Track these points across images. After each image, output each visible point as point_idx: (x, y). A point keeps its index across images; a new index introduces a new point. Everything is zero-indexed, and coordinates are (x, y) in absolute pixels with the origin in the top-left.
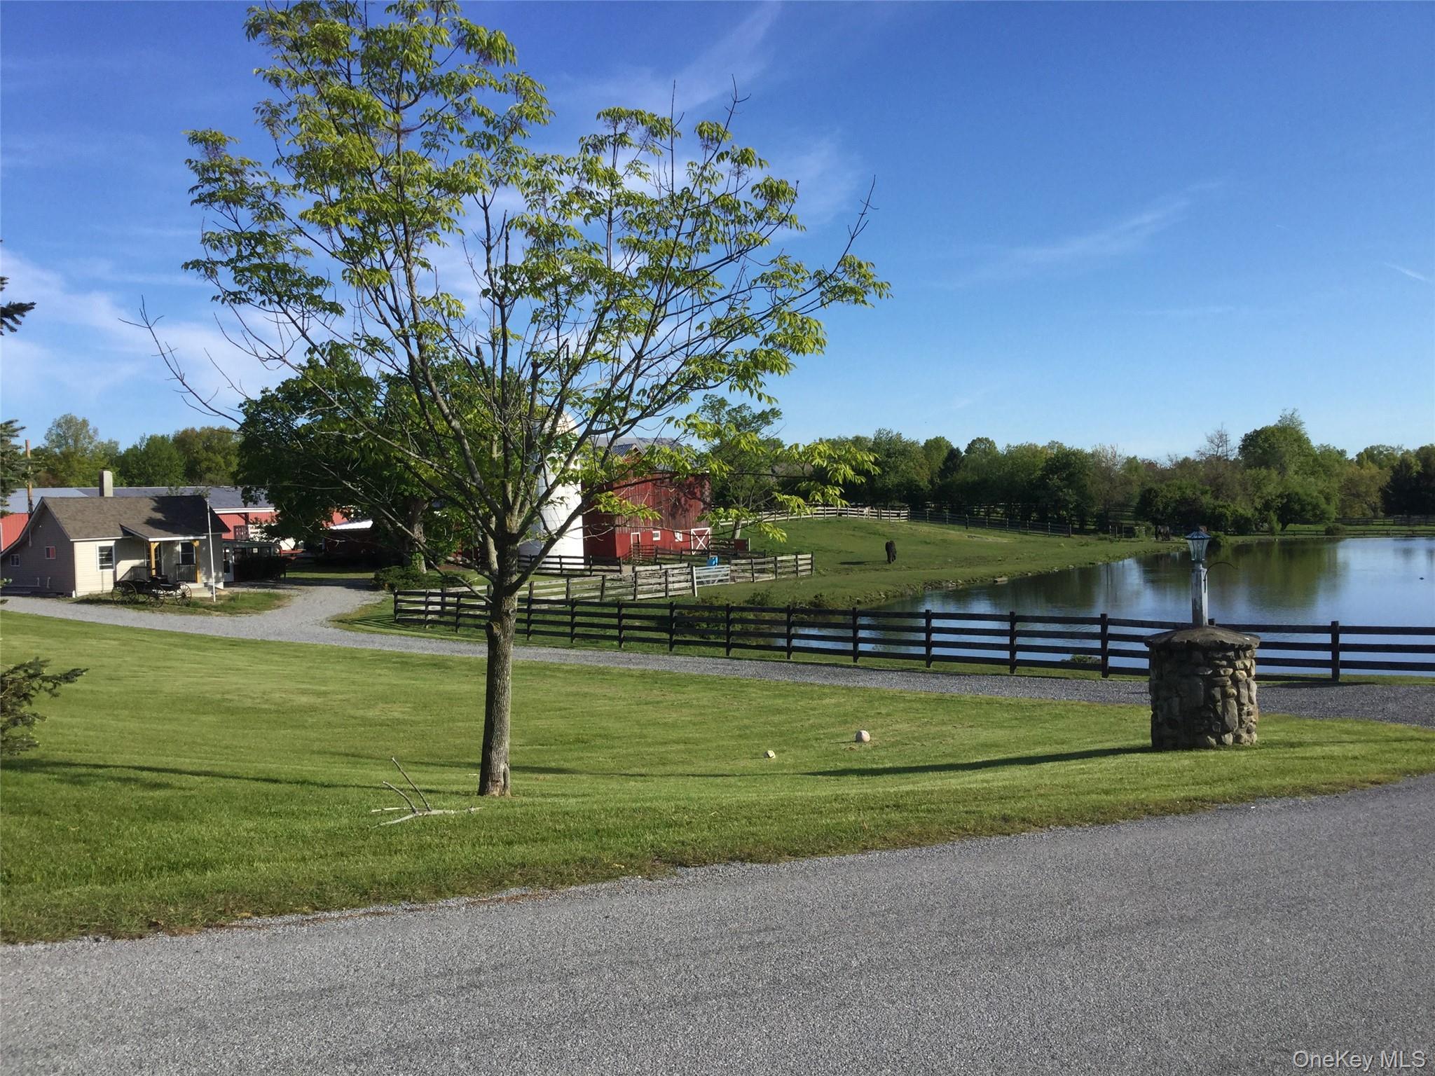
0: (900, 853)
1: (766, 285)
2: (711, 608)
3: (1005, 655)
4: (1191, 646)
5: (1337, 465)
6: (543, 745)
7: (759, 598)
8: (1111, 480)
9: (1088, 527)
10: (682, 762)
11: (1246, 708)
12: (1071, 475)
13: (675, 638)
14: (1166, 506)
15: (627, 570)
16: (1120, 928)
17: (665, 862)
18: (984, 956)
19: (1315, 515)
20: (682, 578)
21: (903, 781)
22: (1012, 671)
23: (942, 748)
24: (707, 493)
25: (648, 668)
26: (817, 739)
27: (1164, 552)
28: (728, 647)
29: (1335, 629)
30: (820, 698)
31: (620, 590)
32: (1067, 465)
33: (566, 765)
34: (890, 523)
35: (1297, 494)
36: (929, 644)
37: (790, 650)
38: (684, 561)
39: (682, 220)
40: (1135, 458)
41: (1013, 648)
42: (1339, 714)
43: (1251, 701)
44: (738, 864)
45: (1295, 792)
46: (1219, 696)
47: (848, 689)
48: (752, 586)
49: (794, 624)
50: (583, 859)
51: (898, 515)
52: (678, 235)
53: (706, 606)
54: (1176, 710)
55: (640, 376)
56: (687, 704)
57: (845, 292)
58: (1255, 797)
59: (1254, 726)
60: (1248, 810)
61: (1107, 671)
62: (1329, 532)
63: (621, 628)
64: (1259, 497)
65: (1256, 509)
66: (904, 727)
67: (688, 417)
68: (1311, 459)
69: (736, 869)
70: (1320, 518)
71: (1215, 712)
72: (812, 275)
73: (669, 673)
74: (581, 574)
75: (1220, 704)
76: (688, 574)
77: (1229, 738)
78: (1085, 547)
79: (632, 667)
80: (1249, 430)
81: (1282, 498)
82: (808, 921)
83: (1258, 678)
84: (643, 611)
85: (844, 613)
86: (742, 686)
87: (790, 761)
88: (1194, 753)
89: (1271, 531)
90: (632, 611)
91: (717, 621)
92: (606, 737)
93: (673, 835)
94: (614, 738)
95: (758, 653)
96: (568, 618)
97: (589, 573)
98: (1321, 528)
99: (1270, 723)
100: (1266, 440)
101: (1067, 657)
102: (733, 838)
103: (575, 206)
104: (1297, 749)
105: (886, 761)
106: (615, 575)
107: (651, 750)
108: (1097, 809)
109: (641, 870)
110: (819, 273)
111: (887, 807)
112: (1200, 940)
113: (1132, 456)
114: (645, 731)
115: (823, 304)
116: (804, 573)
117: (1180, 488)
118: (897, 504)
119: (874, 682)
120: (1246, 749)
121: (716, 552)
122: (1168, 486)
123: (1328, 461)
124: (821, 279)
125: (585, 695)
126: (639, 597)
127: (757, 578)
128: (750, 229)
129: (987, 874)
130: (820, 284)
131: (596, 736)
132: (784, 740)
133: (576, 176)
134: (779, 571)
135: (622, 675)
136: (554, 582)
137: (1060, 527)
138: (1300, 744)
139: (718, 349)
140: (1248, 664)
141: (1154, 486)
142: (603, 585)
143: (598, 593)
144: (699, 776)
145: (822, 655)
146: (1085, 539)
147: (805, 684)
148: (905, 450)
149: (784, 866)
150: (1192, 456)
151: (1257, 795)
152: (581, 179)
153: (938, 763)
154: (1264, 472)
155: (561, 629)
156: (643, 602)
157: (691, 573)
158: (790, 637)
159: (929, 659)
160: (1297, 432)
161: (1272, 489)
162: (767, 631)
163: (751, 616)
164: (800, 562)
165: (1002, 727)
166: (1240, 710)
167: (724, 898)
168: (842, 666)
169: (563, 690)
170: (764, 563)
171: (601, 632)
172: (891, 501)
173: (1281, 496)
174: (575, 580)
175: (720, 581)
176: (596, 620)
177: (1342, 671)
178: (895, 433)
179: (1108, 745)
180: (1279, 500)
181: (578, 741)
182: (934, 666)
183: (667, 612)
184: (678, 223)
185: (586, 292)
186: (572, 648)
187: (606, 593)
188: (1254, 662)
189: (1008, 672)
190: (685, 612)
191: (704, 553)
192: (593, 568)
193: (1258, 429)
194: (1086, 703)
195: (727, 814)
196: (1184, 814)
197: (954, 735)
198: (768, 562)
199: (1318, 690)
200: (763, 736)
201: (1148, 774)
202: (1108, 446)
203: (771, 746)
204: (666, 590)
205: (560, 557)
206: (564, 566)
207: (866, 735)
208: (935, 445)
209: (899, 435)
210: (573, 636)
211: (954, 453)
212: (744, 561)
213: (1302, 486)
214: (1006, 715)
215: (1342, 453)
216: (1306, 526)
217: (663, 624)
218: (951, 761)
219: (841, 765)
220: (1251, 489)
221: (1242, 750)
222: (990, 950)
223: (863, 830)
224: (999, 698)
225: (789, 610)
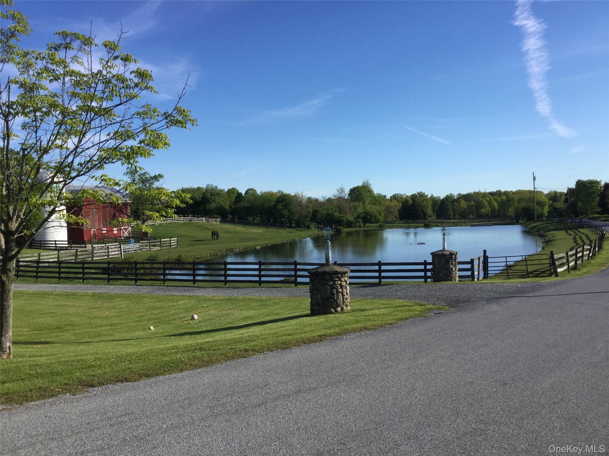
0: (197, 371)
1: (139, 117)
2: (130, 263)
3: (257, 279)
4: (325, 273)
5: (383, 201)
6: (39, 331)
7: (152, 258)
8: (301, 206)
9: (293, 225)
10: (108, 335)
11: (345, 297)
12: (286, 204)
13: (110, 277)
14: (322, 216)
15: (89, 247)
16: (284, 395)
17: (83, 386)
18: (224, 416)
19: (375, 220)
20: (116, 249)
21: (208, 336)
22: (260, 285)
23: (228, 320)
24: (129, 211)
25: (96, 291)
26: (174, 320)
27: (321, 235)
28: (136, 280)
29: (380, 264)
30: (177, 301)
31: (85, 256)
32: (284, 200)
33: (50, 340)
34: (212, 224)
35: (369, 212)
36: (226, 276)
37: (165, 280)
38: (118, 242)
39: (97, 85)
40: (311, 197)
41: (260, 276)
42: (380, 297)
43: (347, 294)
44: (119, 384)
45: (361, 330)
46: (335, 292)
47: (190, 297)
48: (149, 252)
49: (167, 269)
50: (40, 388)
51: (216, 221)
52: (95, 91)
53: (126, 262)
54: (319, 298)
55: (77, 156)
56: (114, 308)
57: (177, 122)
58: (345, 333)
59: (348, 304)
60: (342, 338)
61: (297, 284)
62: (380, 226)
63: (84, 274)
64: (356, 213)
65: (354, 218)
66: (212, 312)
67: (102, 176)
68: (374, 198)
69: (118, 386)
70: (377, 221)
71: (334, 298)
72: (163, 114)
73: (107, 293)
74: (66, 249)
75: (336, 295)
76: (119, 248)
77: (339, 309)
78: (291, 233)
79: (88, 291)
80: (352, 187)
81: (364, 214)
82: (147, 408)
83: (350, 284)
84: (97, 265)
85: (190, 263)
86: (141, 298)
87: (161, 331)
88: (326, 316)
89: (360, 226)
90: (90, 266)
91: (131, 269)
92: (72, 325)
93: (91, 372)
94: (76, 325)
95: (150, 282)
96: (57, 270)
97: (70, 248)
98: (378, 225)
99: (355, 302)
100: (358, 191)
101: (282, 279)
102: (120, 371)
103: (44, 75)
104: (364, 312)
105: (203, 327)
106: (83, 249)
107: (94, 330)
108: (284, 343)
109: (69, 391)
110: (165, 113)
111: (196, 349)
112: (316, 398)
113: (309, 197)
114: (92, 321)
115: (167, 127)
116: (174, 246)
117: (327, 210)
118: (216, 216)
119: (201, 293)
120: (345, 313)
121: (133, 238)
122: (323, 209)
123: (379, 199)
124: (167, 116)
125: (64, 306)
126: (95, 259)
127: (152, 249)
128: (132, 91)
129: (234, 377)
130: (166, 118)
131: (67, 325)
132: (158, 321)
133: (44, 61)
134: (162, 245)
135: (84, 295)
136: (51, 253)
137: (282, 225)
138: (365, 310)
139: (117, 145)
140: (346, 279)
141: (318, 209)
142: (76, 253)
143: (74, 258)
144: (115, 341)
145: (178, 282)
146: (292, 230)
147: (171, 296)
148: (219, 193)
149: (142, 383)
150: (332, 197)
151: (346, 332)
152: (47, 62)
153: (225, 327)
154: (357, 203)
155: (54, 275)
156: (97, 261)
157: (120, 247)
158: (165, 275)
159: (226, 282)
160: (369, 188)
161: (360, 210)
162: (156, 272)
163: (148, 266)
164: (172, 242)
165: (253, 309)
166: (343, 298)
167: (109, 401)
168: (188, 287)
169: (52, 304)
170: (155, 242)
171: (74, 276)
172: (213, 215)
173: (363, 213)
174: (62, 252)
175: (134, 250)
176: (72, 270)
177: (383, 280)
178: (214, 186)
179: (294, 315)
180: (363, 214)
181: (57, 328)
182: (228, 285)
183: (106, 266)
184: (95, 86)
185: (51, 116)
186: (59, 283)
187: (78, 257)
188: (348, 278)
189: (258, 286)
190: (117, 265)
191: (128, 238)
192: (72, 246)
193: (355, 187)
194: (287, 297)
195: (120, 359)
196: (318, 342)
197: (234, 314)
198: (158, 242)
199: (373, 288)
200: (148, 320)
201: (307, 326)
202: (300, 193)
203: (152, 325)
204: (108, 255)
205: (55, 241)
206: (57, 245)
207: (196, 317)
208: (232, 191)
209: (216, 187)
210: (60, 278)
211: (240, 195)
212: (146, 242)
213: (371, 209)
214: (256, 304)
215: (385, 196)
216: (372, 224)
217: (106, 271)
218: (231, 325)
219: (183, 331)
220: (353, 210)
221: (344, 313)
222: (228, 413)
223: (182, 362)
224: (254, 297)
225: (164, 263)
